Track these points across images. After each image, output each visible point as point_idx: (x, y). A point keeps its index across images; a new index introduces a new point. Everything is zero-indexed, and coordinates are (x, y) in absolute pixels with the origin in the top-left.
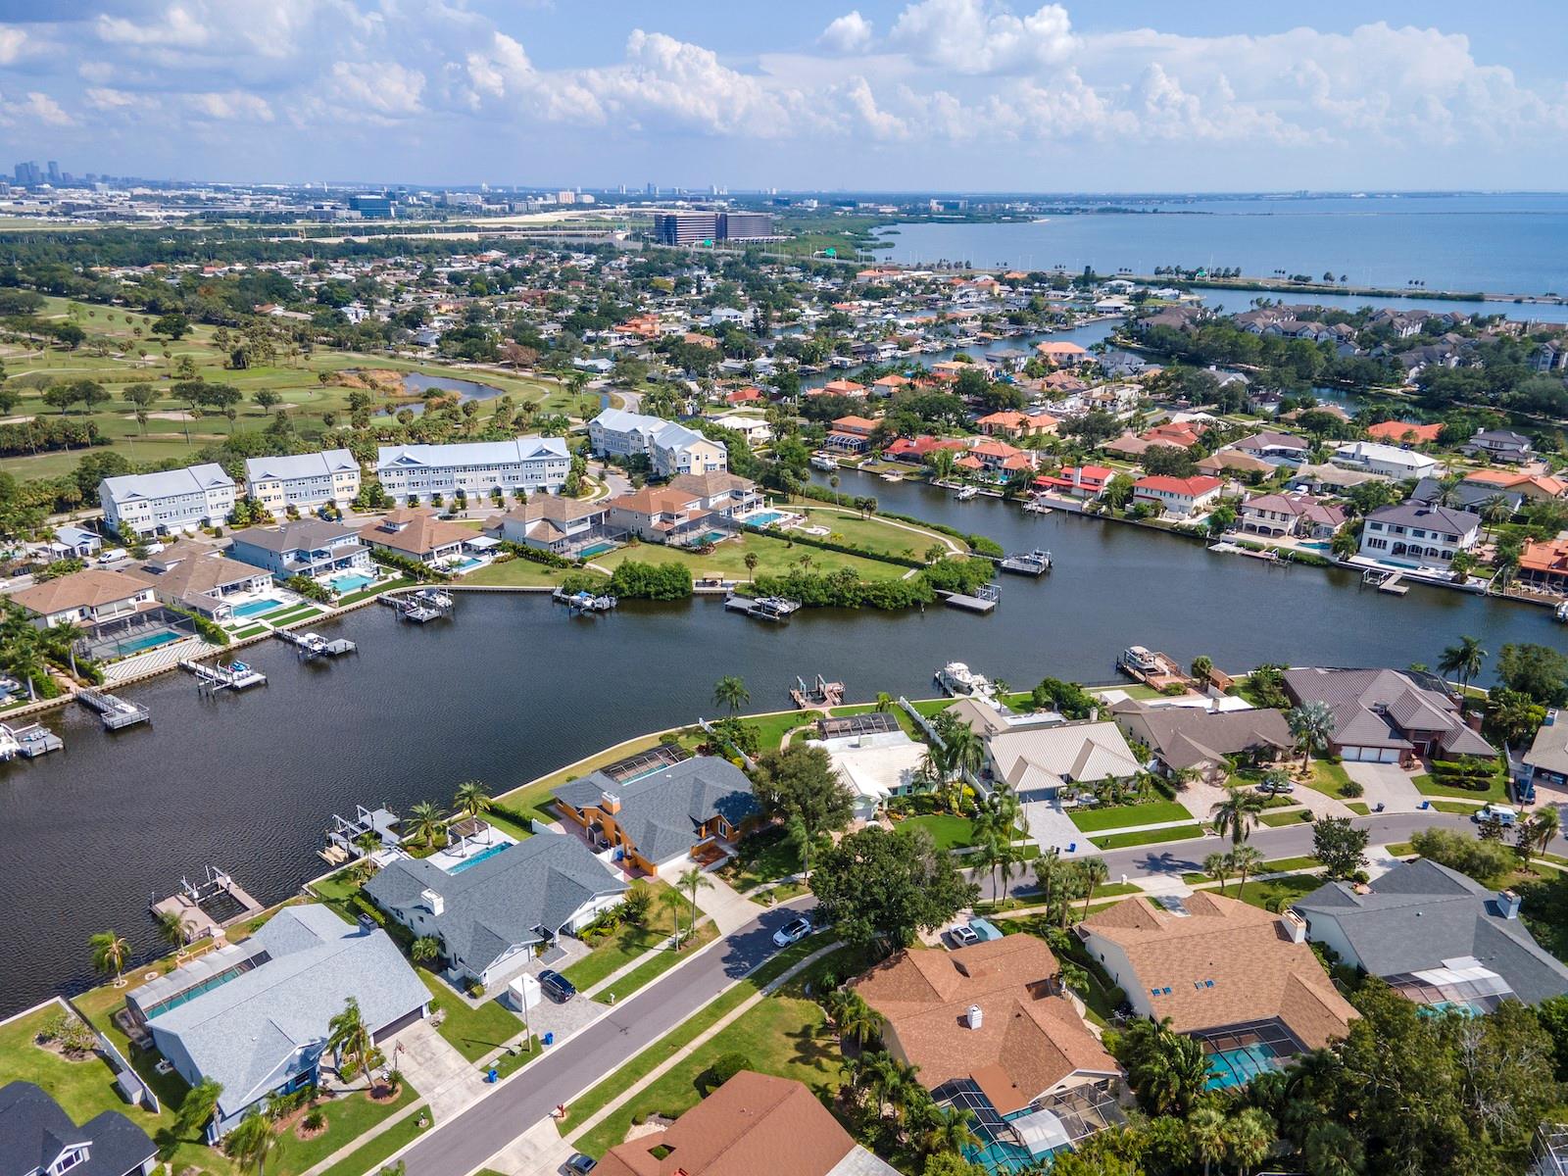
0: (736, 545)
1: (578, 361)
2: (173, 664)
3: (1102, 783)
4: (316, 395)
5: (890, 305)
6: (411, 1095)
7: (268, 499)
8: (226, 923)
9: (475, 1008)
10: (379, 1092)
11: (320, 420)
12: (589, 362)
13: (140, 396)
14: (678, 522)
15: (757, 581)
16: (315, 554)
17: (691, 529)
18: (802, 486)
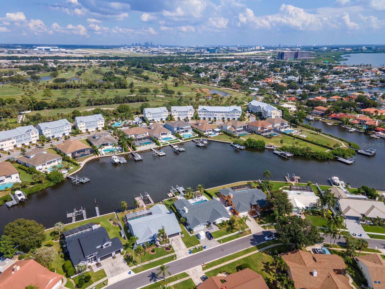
0: (280, 137)
1: (250, 88)
2: (149, 149)
3: (375, 219)
4: (190, 93)
5: (341, 76)
6: (173, 251)
7: (174, 115)
8: (146, 205)
9: (191, 236)
10: (167, 249)
11: (189, 99)
12: (253, 89)
13: (156, 91)
14: (265, 130)
15: (283, 147)
16: (181, 128)
17: (268, 132)
18: (301, 124)
